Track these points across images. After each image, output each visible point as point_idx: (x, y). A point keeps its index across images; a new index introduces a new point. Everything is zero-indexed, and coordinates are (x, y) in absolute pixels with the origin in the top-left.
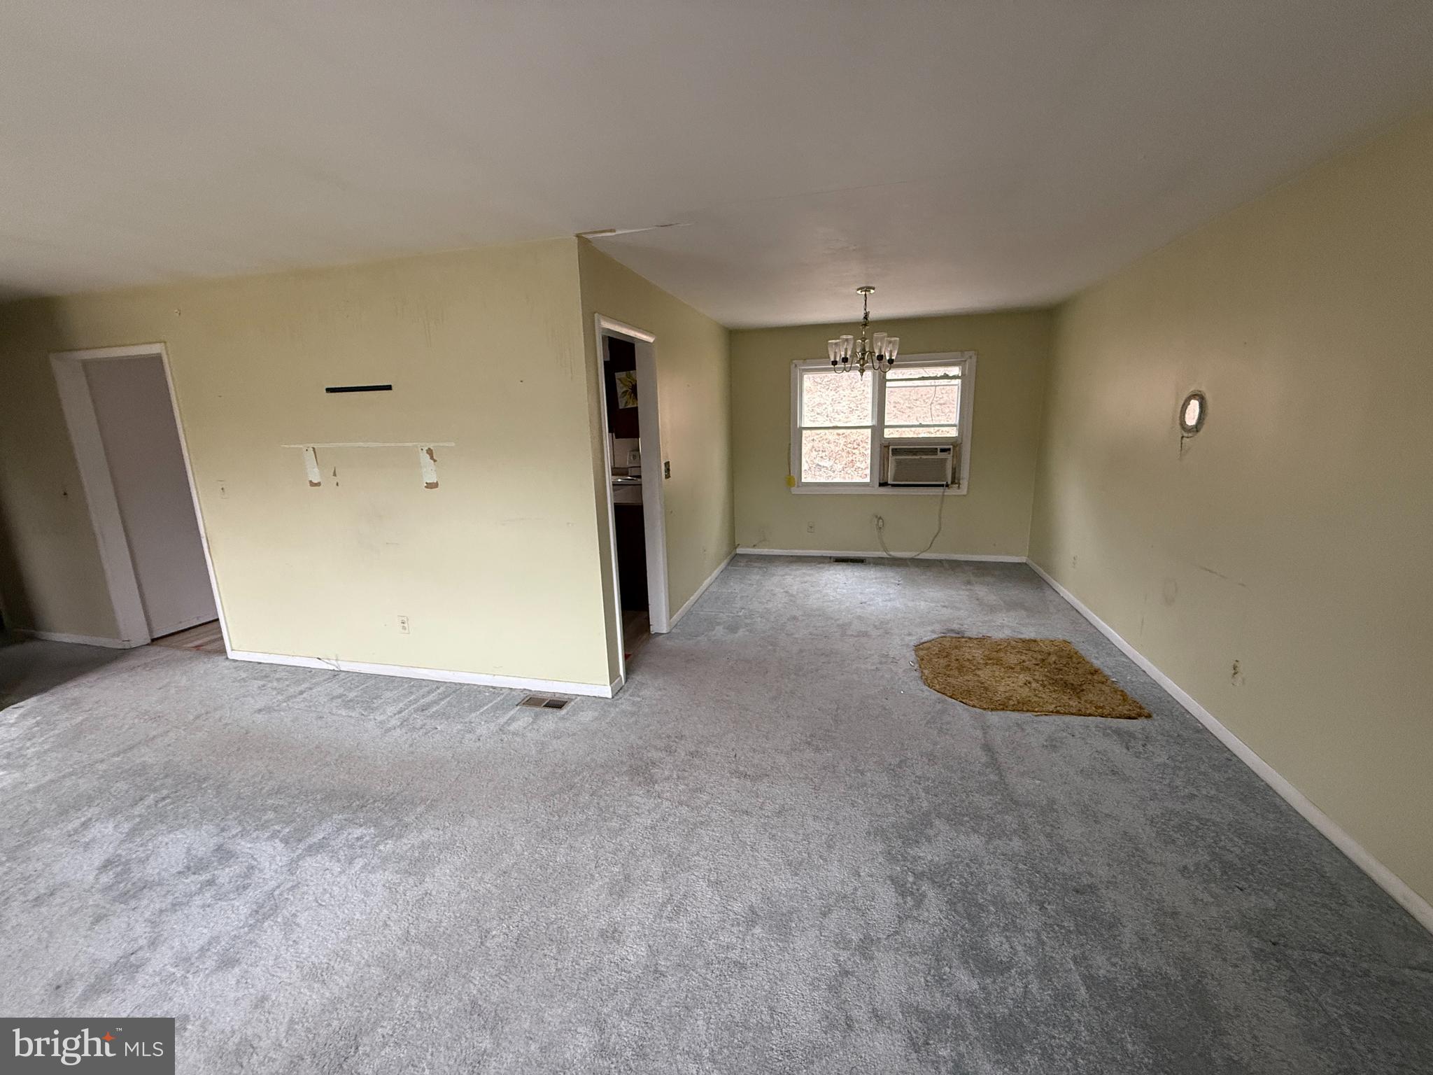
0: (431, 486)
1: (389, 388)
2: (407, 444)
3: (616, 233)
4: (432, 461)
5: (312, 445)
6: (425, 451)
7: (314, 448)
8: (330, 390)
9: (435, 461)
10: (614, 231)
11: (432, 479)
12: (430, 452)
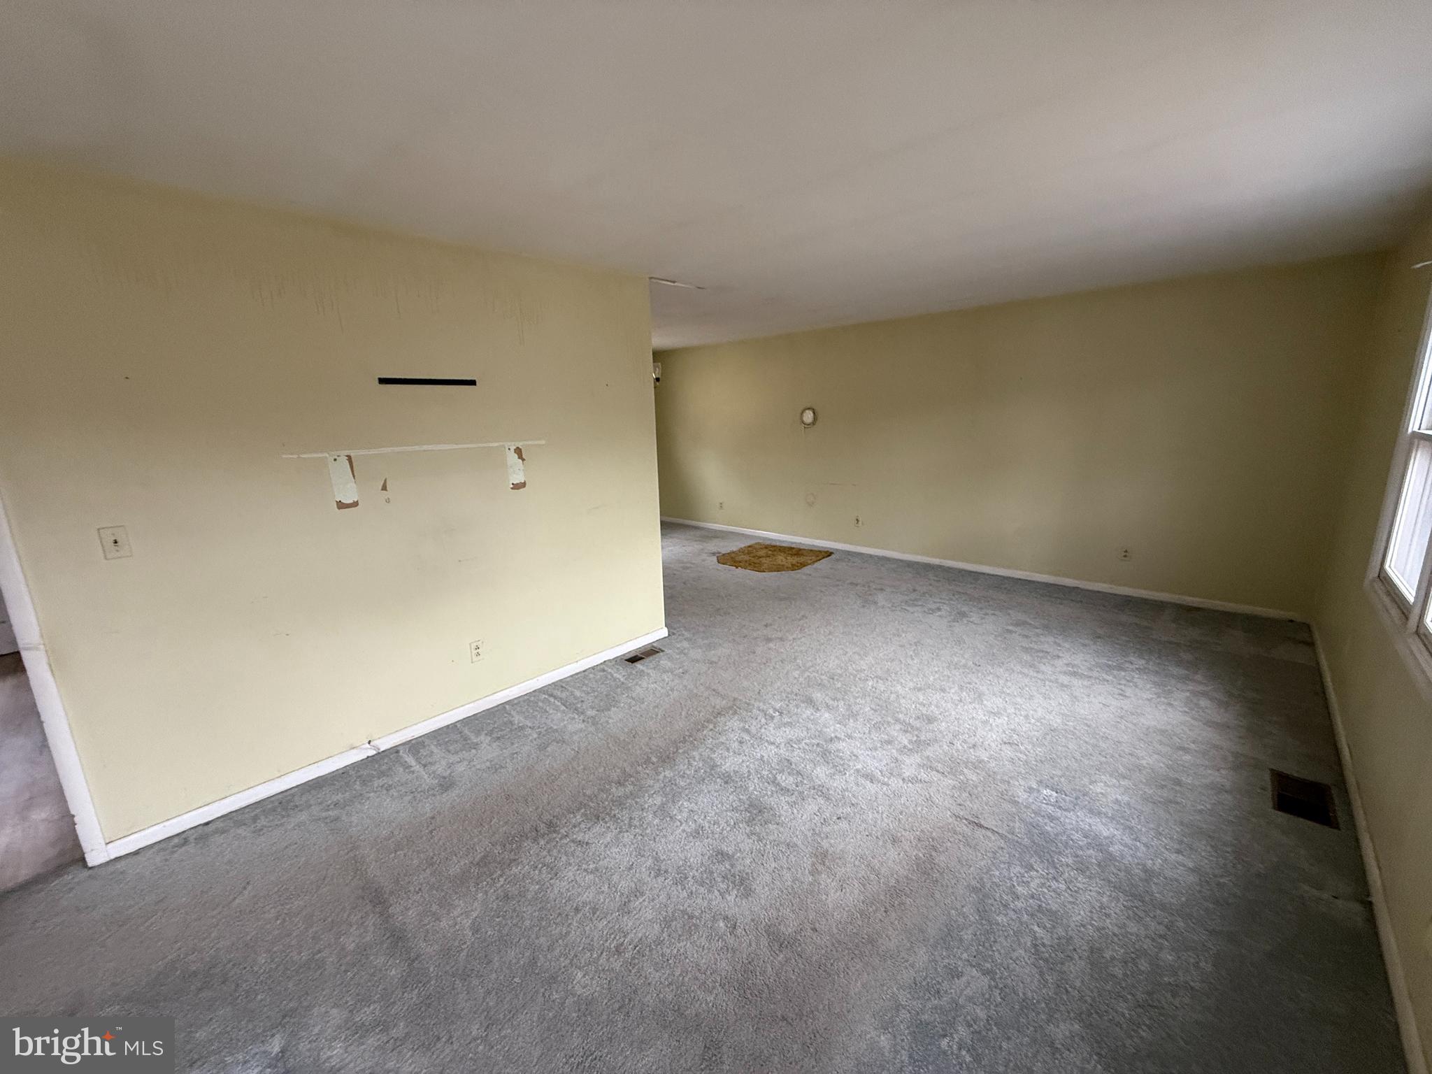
0: (517, 487)
1: (473, 383)
2: (491, 445)
3: (676, 284)
4: (520, 460)
5: (347, 452)
6: (512, 450)
7: (349, 458)
8: (383, 381)
9: (523, 460)
10: (674, 282)
11: (519, 479)
12: (518, 451)
